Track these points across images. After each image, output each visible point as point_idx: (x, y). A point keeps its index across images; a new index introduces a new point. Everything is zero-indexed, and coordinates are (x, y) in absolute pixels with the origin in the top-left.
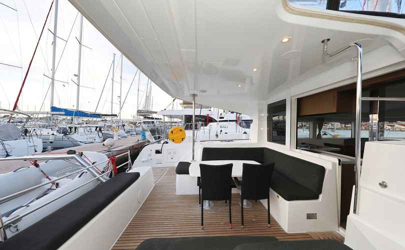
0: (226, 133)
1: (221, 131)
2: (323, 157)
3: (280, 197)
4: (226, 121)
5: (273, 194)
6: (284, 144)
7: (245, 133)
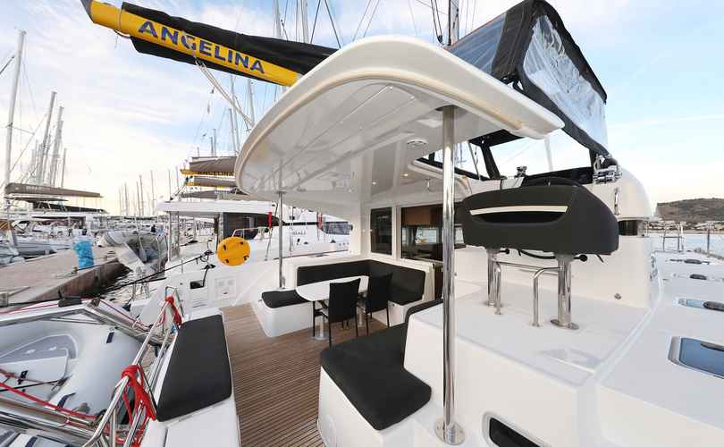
0: (306, 243)
1: (299, 240)
2: (423, 263)
3: (396, 305)
4: (303, 224)
5: (390, 303)
6: (391, 254)
7: (333, 241)
